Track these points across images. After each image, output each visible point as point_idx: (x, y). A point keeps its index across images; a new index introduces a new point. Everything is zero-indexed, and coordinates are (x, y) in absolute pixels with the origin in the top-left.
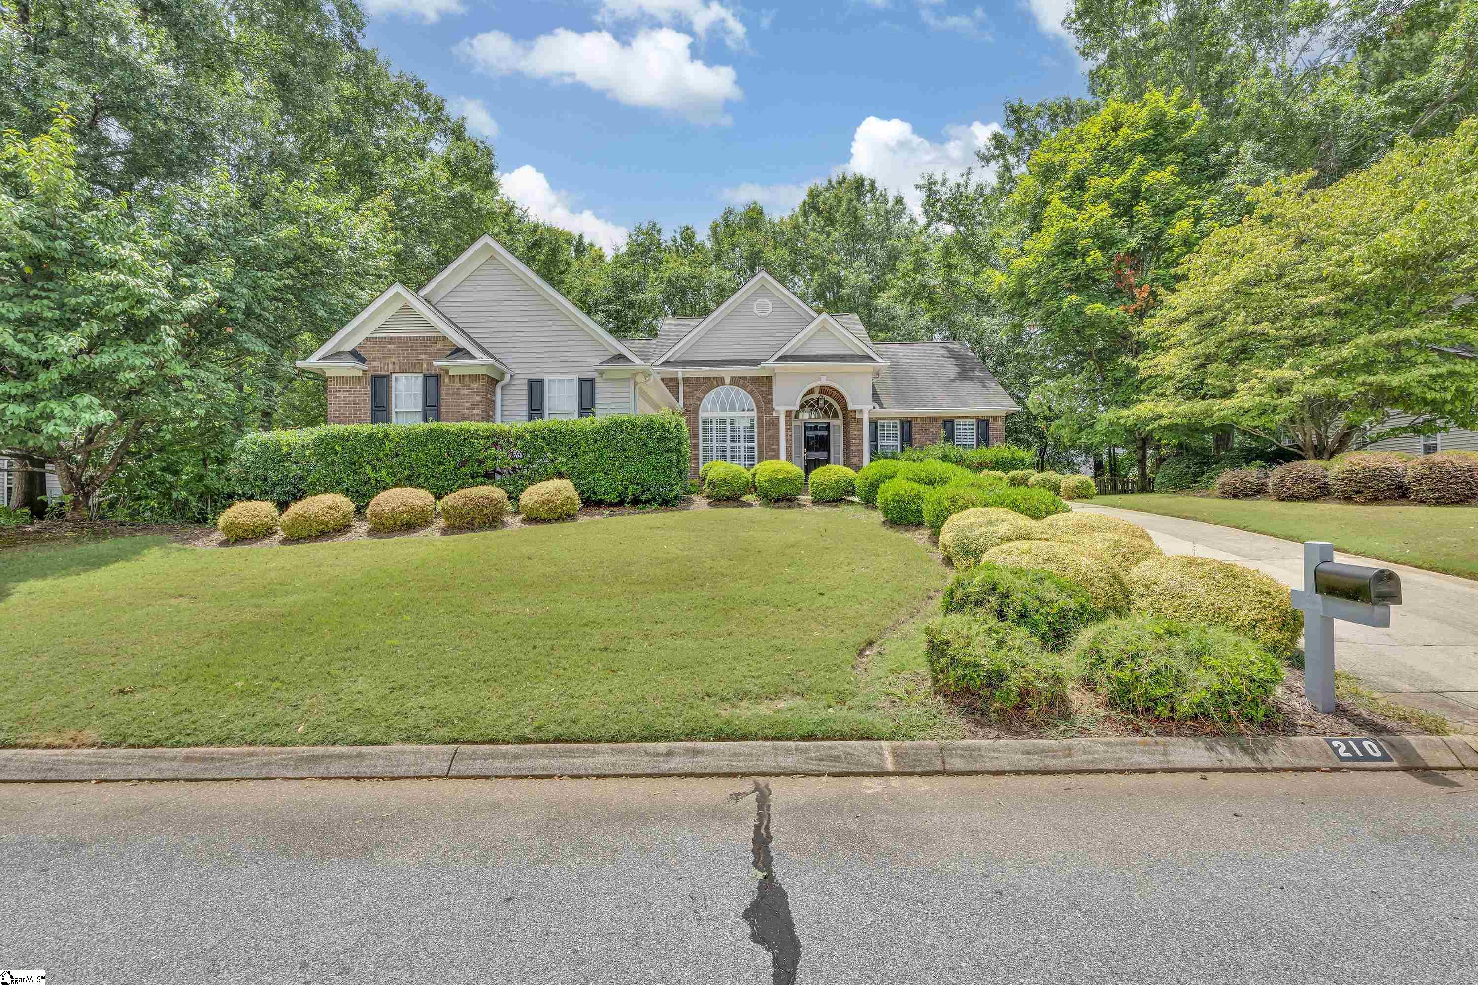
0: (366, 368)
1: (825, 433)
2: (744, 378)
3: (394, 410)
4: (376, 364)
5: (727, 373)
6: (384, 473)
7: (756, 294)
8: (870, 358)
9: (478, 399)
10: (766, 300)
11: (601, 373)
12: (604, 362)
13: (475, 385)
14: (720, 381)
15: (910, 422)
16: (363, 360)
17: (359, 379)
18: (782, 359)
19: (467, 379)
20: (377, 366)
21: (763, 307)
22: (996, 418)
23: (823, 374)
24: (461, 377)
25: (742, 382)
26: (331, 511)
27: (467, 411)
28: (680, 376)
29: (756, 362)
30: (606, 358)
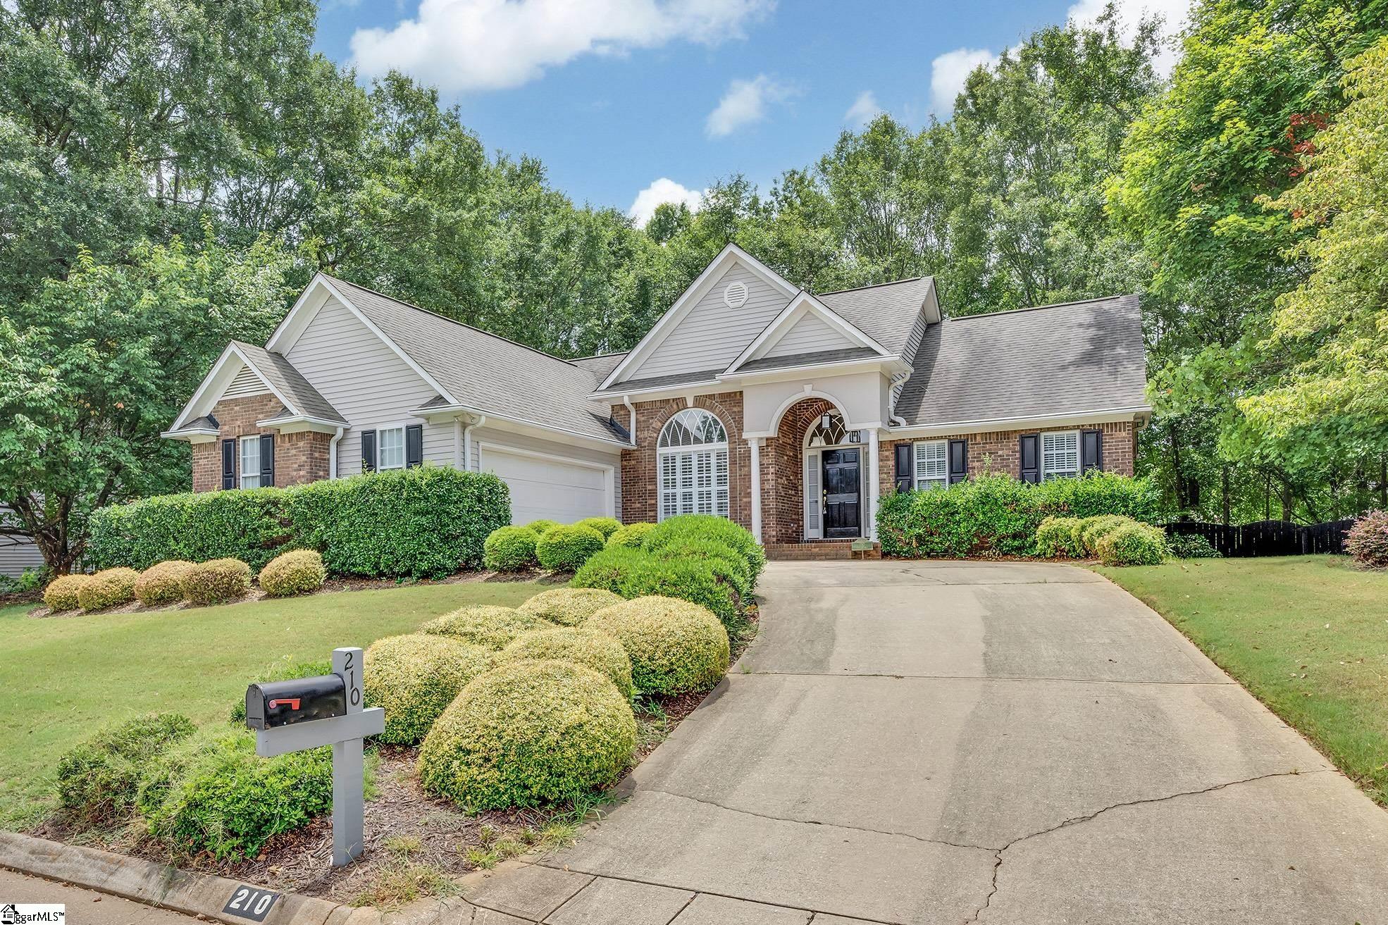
0: (219, 434)
1: (851, 466)
2: (712, 397)
3: (242, 475)
4: (226, 428)
5: (688, 390)
6: (182, 545)
7: (728, 277)
8: (870, 352)
9: (304, 458)
10: (740, 284)
11: (428, 418)
12: (423, 406)
13: (301, 444)
14: (680, 403)
15: (964, 443)
16: (216, 425)
17: (214, 444)
18: (747, 365)
19: (294, 437)
20: (226, 430)
21: (737, 293)
22: (1114, 426)
23: (808, 382)
24: (290, 436)
25: (708, 402)
26: (111, 585)
27: (295, 473)
28: (626, 401)
29: (709, 375)
30: (428, 400)
